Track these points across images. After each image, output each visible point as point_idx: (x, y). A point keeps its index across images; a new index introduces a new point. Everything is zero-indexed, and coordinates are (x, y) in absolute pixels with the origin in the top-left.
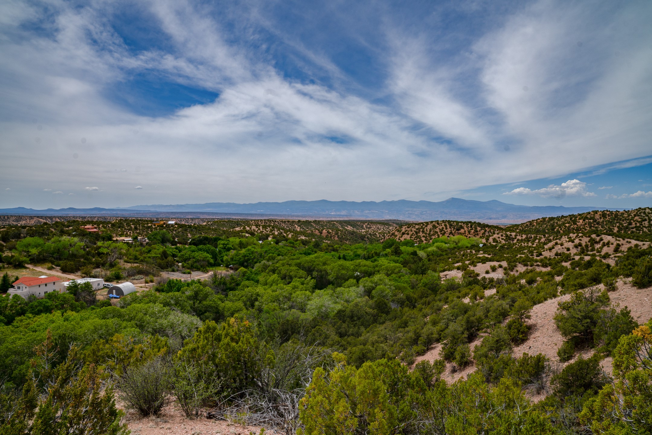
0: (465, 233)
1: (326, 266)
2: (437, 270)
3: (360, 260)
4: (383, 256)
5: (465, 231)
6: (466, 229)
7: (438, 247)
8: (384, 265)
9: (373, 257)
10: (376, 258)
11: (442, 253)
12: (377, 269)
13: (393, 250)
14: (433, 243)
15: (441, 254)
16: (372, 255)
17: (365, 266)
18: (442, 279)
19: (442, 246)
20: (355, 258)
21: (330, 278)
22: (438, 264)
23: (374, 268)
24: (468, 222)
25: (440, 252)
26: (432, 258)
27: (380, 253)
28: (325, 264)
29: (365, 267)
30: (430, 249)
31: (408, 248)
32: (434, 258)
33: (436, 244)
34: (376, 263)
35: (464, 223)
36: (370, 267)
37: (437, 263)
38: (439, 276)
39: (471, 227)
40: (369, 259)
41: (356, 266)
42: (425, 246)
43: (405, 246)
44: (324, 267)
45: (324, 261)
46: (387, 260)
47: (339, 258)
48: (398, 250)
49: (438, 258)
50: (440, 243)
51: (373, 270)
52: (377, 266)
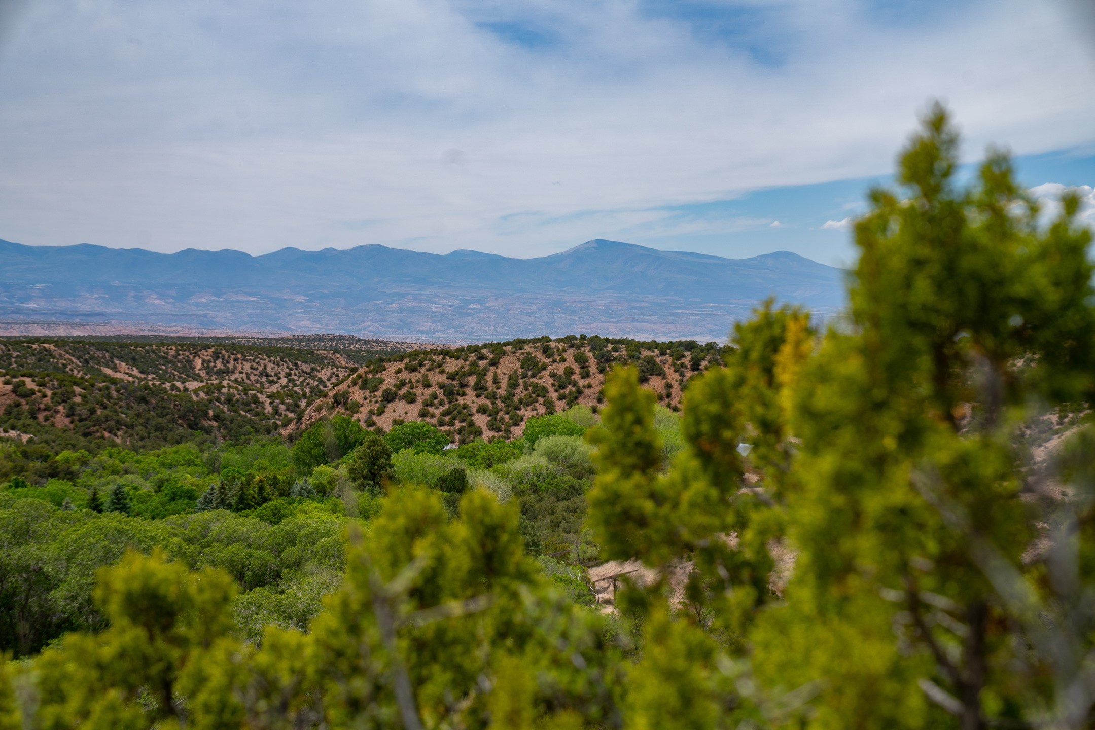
0: (669, 396)
1: (33, 548)
2: (573, 556)
3: (207, 515)
4: (307, 493)
5: (669, 386)
6: (672, 376)
7: (552, 456)
8: (327, 534)
9: (265, 500)
10: (277, 502)
11: (576, 482)
12: (291, 553)
13: (359, 464)
14: (533, 439)
15: (572, 487)
16: (261, 489)
17: (231, 540)
18: (601, 596)
19: (574, 449)
20: (172, 506)
21: (61, 602)
22: (568, 532)
23: (278, 549)
24: (680, 344)
25: (568, 479)
26: (537, 506)
27: (290, 483)
28: (22, 535)
29: (234, 547)
30: (523, 464)
31: (421, 457)
32: (546, 505)
33: (544, 443)
34: (285, 525)
35: (663, 349)
36: (259, 547)
37: (564, 525)
38: (587, 580)
39: (695, 367)
40: (248, 507)
41: (190, 541)
42: (496, 452)
43: (410, 451)
44: (17, 552)
45: (21, 520)
46: (334, 511)
47: (96, 506)
48: (382, 467)
49: (563, 504)
50: (565, 438)
51: (271, 560)
52: (291, 540)
